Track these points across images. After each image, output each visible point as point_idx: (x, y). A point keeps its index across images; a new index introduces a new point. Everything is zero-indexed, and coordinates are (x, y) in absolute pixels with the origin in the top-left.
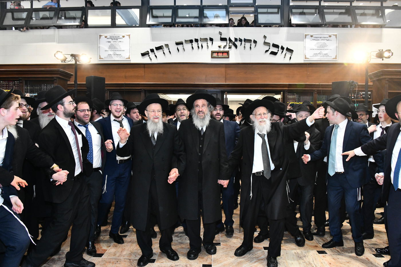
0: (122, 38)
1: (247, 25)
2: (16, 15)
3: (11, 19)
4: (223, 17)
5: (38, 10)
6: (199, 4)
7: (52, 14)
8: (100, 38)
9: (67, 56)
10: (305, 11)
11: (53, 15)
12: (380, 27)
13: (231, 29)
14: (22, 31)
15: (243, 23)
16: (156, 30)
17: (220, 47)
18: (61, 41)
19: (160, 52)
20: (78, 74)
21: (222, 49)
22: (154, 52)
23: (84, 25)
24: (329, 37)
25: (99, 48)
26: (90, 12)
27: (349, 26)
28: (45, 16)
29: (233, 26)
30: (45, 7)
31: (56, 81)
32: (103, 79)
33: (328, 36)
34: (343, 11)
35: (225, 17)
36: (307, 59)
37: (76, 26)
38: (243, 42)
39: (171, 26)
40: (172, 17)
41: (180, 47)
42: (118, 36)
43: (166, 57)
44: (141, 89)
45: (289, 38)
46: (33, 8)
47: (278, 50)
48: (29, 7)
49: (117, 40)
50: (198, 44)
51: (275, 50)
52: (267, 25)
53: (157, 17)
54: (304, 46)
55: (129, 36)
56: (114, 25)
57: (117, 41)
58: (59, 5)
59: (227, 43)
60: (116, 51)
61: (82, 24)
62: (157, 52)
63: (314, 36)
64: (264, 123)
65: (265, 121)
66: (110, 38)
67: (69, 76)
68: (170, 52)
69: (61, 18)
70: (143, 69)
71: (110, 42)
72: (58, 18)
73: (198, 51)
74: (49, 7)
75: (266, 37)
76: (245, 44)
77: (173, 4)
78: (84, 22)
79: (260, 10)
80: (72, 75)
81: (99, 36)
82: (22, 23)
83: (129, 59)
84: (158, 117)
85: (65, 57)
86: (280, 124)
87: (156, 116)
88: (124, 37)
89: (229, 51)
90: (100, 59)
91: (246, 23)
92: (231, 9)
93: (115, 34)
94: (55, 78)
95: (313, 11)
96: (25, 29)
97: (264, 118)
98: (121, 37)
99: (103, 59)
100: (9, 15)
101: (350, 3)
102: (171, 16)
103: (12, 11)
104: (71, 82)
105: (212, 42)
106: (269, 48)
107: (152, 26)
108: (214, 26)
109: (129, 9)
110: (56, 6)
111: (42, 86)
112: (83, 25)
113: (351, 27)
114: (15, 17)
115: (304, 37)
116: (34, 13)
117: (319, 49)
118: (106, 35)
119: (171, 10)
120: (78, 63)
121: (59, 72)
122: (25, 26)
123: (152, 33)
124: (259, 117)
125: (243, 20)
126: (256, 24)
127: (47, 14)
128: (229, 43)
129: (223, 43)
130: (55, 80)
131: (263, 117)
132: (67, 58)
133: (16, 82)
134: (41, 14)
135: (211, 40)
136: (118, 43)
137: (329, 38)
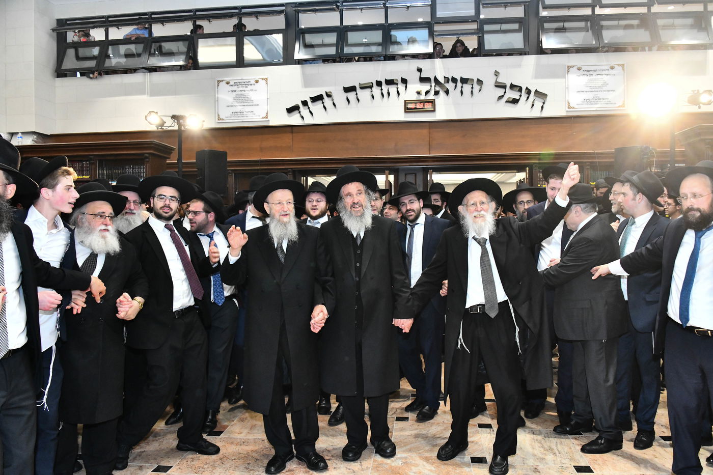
0: (254, 84)
1: (466, 53)
2: (83, 52)
3: (74, 59)
4: (424, 41)
5: (116, 43)
6: (383, 22)
7: (140, 47)
8: (218, 86)
9: (165, 119)
10: (567, 25)
11: (142, 50)
12: (703, 48)
13: (438, 62)
14: (91, 78)
15: (460, 51)
16: (311, 69)
17: (419, 93)
18: (156, 92)
19: (319, 104)
20: (183, 147)
21: (423, 97)
22: (308, 105)
23: (192, 64)
24: (610, 69)
25: (217, 102)
26: (201, 43)
27: (647, 48)
28: (129, 52)
29: (441, 56)
30: (128, 37)
31: (148, 160)
32: (224, 155)
33: (607, 67)
34: (635, 22)
35: (427, 42)
36: (571, 110)
37: (179, 67)
38: (459, 84)
39: (334, 61)
40: (337, 45)
41: (351, 95)
42: (247, 81)
43: (327, 114)
44: (287, 169)
45: (540, 74)
46: (109, 39)
47: (521, 96)
48: (103, 38)
49: (247, 87)
50: (382, 90)
51: (515, 95)
52: (499, 53)
53: (312, 46)
54: (567, 86)
55: (266, 79)
56: (241, 62)
57: (246, 89)
58: (150, 33)
59: (431, 86)
60: (244, 106)
61: (189, 63)
62: (313, 105)
63: (584, 68)
64: (482, 218)
65: (483, 216)
66: (235, 85)
67: (168, 151)
68: (334, 104)
69: (153, 55)
70: (290, 135)
71: (235, 91)
72: (149, 55)
73: (382, 101)
74: (136, 36)
75: (498, 73)
76: (462, 87)
77: (338, 24)
78: (192, 60)
79: (487, 27)
80: (174, 149)
81: (216, 82)
82: (92, 64)
83: (267, 120)
84: (288, 212)
85: (162, 120)
86: (512, 221)
87: (284, 211)
88: (257, 82)
89: (434, 100)
90: (219, 120)
91: (463, 50)
92: (437, 28)
93: (243, 78)
94: (147, 155)
95: (582, 24)
96: (96, 74)
97: (481, 211)
98: (253, 82)
99: (223, 119)
100: (71, 52)
101: (647, 7)
102: (335, 43)
103: (76, 46)
104: (173, 160)
105: (405, 85)
106: (505, 92)
107: (304, 62)
108: (410, 58)
109: (268, 34)
110: (147, 35)
111: (126, 169)
112: (190, 65)
113: (650, 50)
114: (81, 55)
115: (566, 72)
116: (110, 47)
117: (593, 90)
118: (227, 79)
119: (335, 34)
120: (183, 128)
121: (153, 145)
122: (97, 71)
123: (304, 74)
124: (472, 208)
125: (459, 45)
126: (480, 52)
127: (132, 48)
128: (435, 86)
129: (425, 87)
130: (146, 158)
131: (479, 209)
132: (165, 122)
133: (84, 162)
134: (123, 49)
135: (404, 81)
136: (248, 92)
137: (611, 72)
